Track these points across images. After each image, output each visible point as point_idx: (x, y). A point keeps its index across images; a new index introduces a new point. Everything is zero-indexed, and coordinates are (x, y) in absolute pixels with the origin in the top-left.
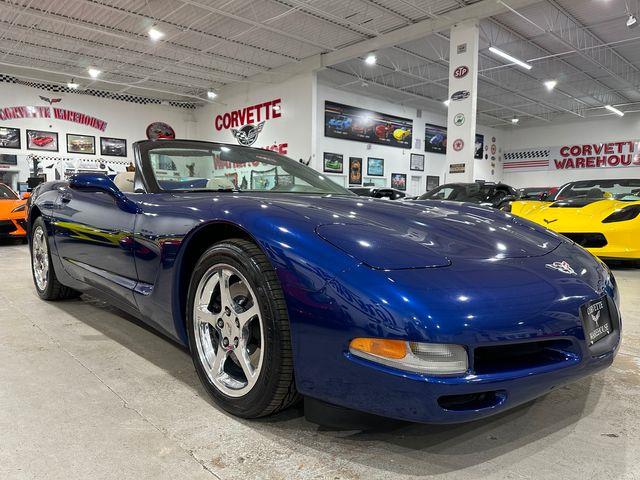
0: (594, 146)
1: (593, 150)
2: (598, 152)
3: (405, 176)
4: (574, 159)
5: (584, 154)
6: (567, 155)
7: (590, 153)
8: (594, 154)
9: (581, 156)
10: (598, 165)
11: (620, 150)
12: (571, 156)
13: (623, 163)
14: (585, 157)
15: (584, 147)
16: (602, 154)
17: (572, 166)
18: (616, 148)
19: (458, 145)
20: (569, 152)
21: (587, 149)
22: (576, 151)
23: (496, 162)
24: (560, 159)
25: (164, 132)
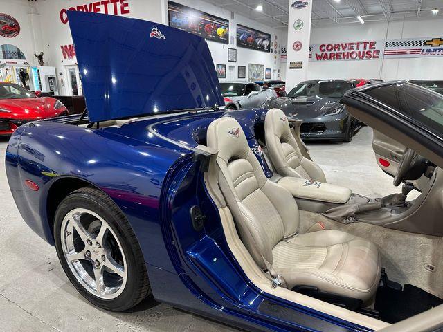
0: (342, 44)
1: (341, 48)
2: (344, 49)
3: (225, 66)
4: (329, 53)
5: (335, 50)
6: (324, 50)
7: (339, 49)
8: (341, 51)
9: (333, 51)
10: (344, 58)
11: (358, 48)
12: (326, 52)
13: (360, 57)
14: (335, 52)
15: (335, 45)
16: (346, 51)
17: (327, 58)
18: (355, 46)
19: (297, 46)
20: (325, 48)
21: (337, 47)
22: (330, 48)
23: (277, 55)
24: (320, 53)
25: (8, 24)
